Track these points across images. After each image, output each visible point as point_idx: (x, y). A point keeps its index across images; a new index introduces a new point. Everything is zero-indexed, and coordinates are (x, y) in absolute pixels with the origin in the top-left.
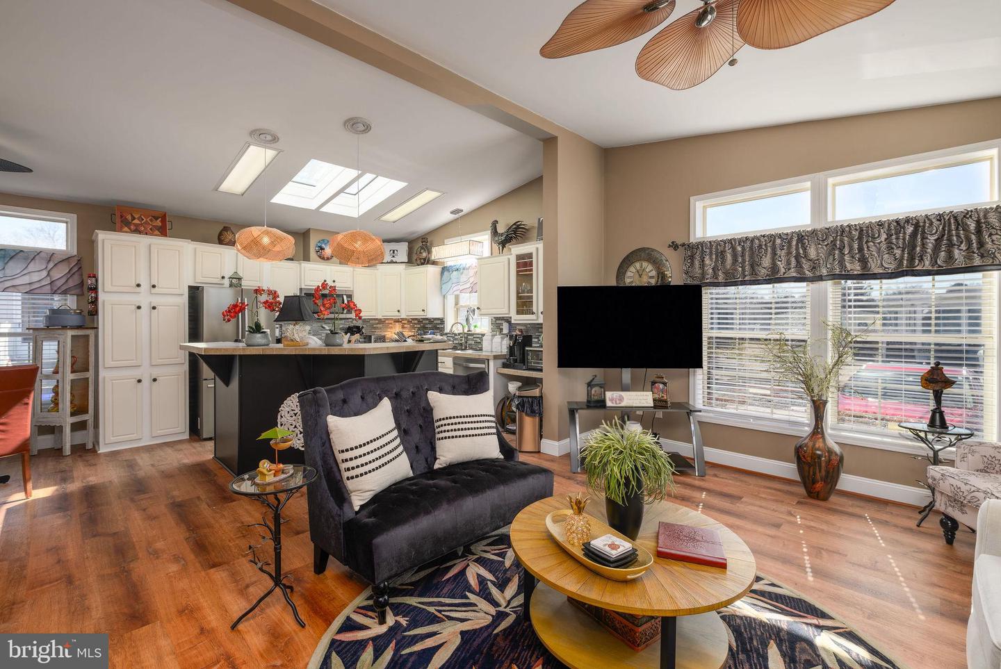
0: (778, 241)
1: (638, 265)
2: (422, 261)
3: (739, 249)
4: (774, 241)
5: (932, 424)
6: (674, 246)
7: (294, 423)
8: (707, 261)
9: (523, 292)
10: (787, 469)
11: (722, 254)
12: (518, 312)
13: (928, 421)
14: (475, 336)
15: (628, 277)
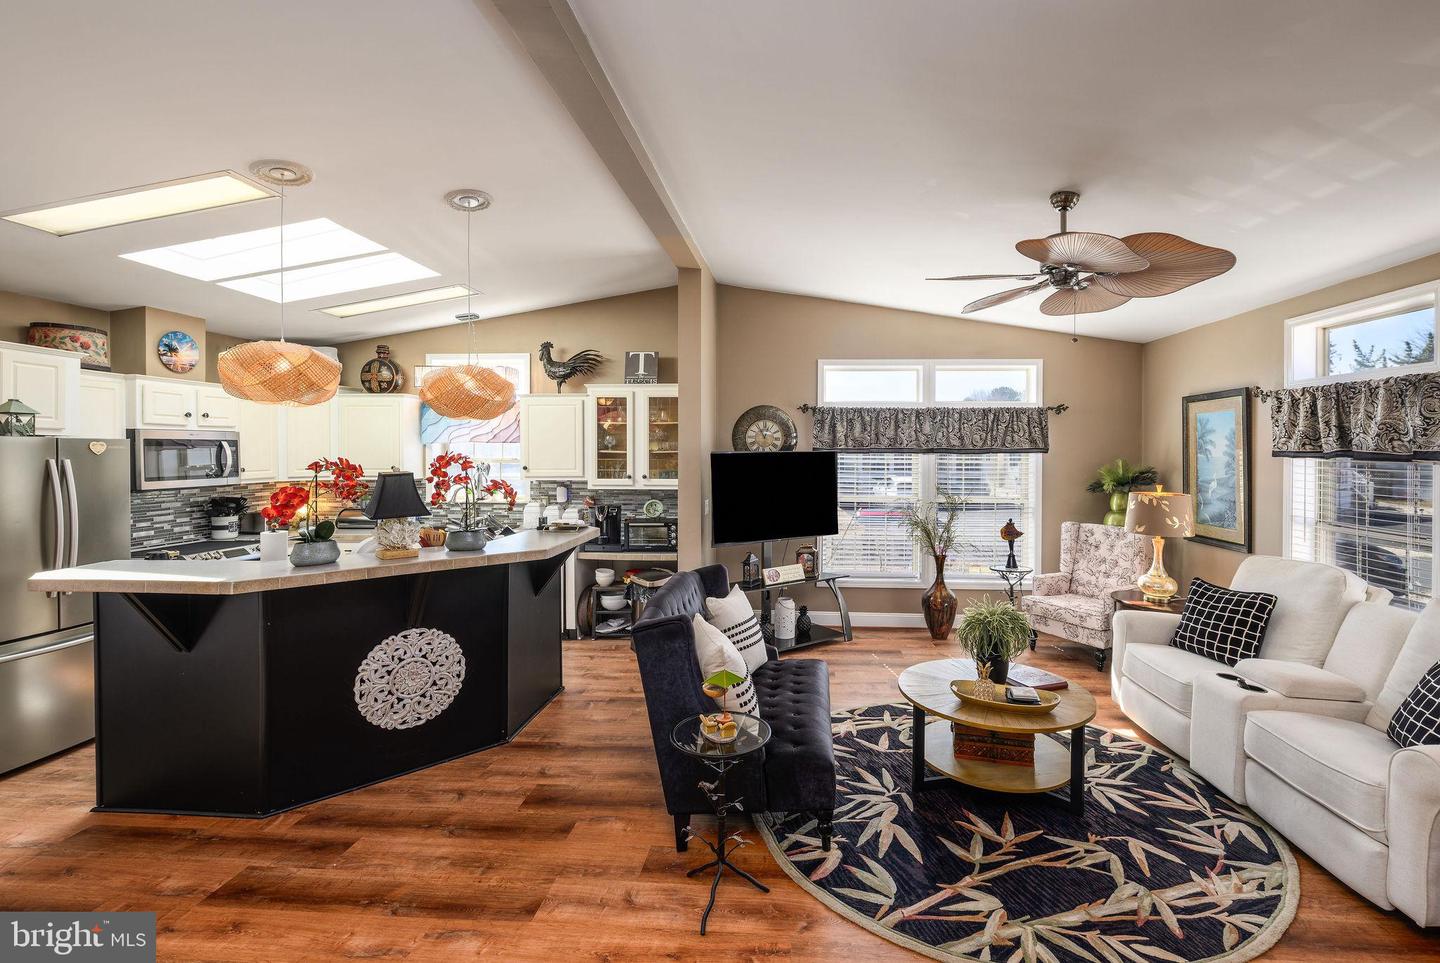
0: (901, 416)
1: (761, 424)
2: (384, 385)
3: (868, 418)
4: (897, 416)
5: (1008, 566)
6: (805, 409)
7: (388, 688)
8: (839, 428)
9: (607, 448)
10: (918, 619)
11: (850, 422)
12: (601, 475)
13: (1006, 563)
14: (495, 506)
15: (750, 437)
